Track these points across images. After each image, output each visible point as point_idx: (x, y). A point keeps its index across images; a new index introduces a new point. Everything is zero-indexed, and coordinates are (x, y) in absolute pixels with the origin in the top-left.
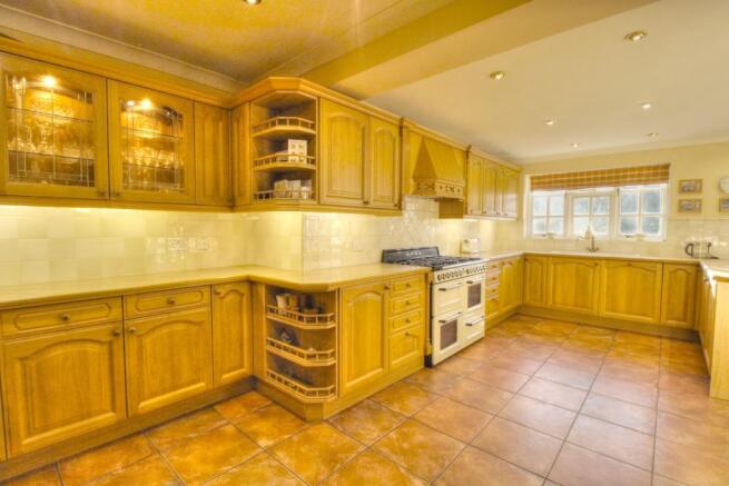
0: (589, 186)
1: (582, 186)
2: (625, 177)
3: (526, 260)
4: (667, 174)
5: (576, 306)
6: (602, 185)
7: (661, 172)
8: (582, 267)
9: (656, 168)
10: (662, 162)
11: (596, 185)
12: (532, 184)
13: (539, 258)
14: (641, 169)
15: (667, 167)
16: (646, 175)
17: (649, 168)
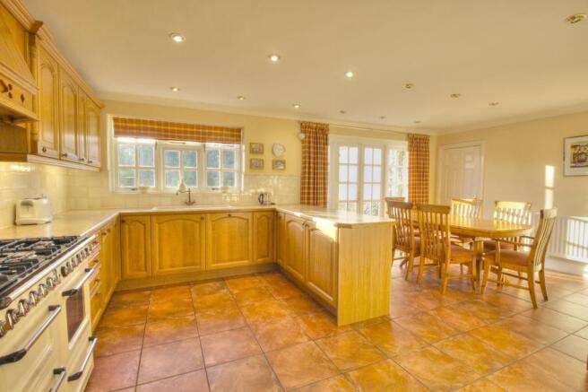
0: (180, 138)
1: (173, 138)
2: (210, 134)
3: (123, 222)
4: (239, 136)
5: (185, 265)
6: (192, 139)
7: (235, 135)
8: (188, 222)
9: (232, 130)
10: (236, 125)
11: (186, 138)
12: (116, 127)
13: (141, 219)
14: (222, 129)
15: (239, 130)
16: (226, 135)
17: (227, 129)
